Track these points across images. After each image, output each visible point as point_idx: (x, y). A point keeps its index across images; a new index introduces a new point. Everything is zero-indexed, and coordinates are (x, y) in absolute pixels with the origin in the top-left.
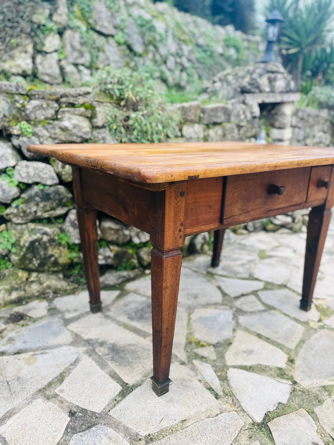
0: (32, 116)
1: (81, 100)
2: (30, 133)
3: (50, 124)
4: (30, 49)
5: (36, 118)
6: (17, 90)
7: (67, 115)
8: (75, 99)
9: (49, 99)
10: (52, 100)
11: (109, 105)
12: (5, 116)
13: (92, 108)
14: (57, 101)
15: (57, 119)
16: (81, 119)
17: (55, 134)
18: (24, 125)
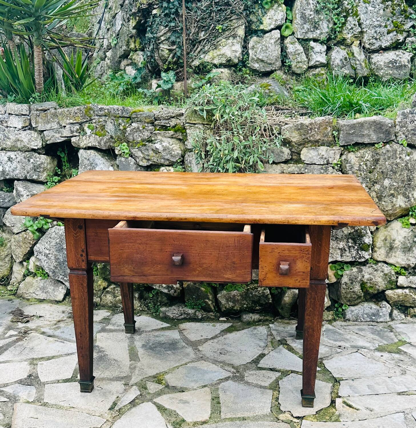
0: (131, 138)
1: (173, 122)
2: (127, 153)
3: (145, 145)
4: (241, 32)
5: (134, 140)
6: (122, 113)
7: (159, 137)
8: (167, 121)
9: (145, 122)
10: (148, 123)
11: (201, 126)
12: (112, 137)
13: (183, 130)
14: (152, 123)
15: (151, 141)
16: (171, 141)
17: (148, 155)
18: (124, 146)
